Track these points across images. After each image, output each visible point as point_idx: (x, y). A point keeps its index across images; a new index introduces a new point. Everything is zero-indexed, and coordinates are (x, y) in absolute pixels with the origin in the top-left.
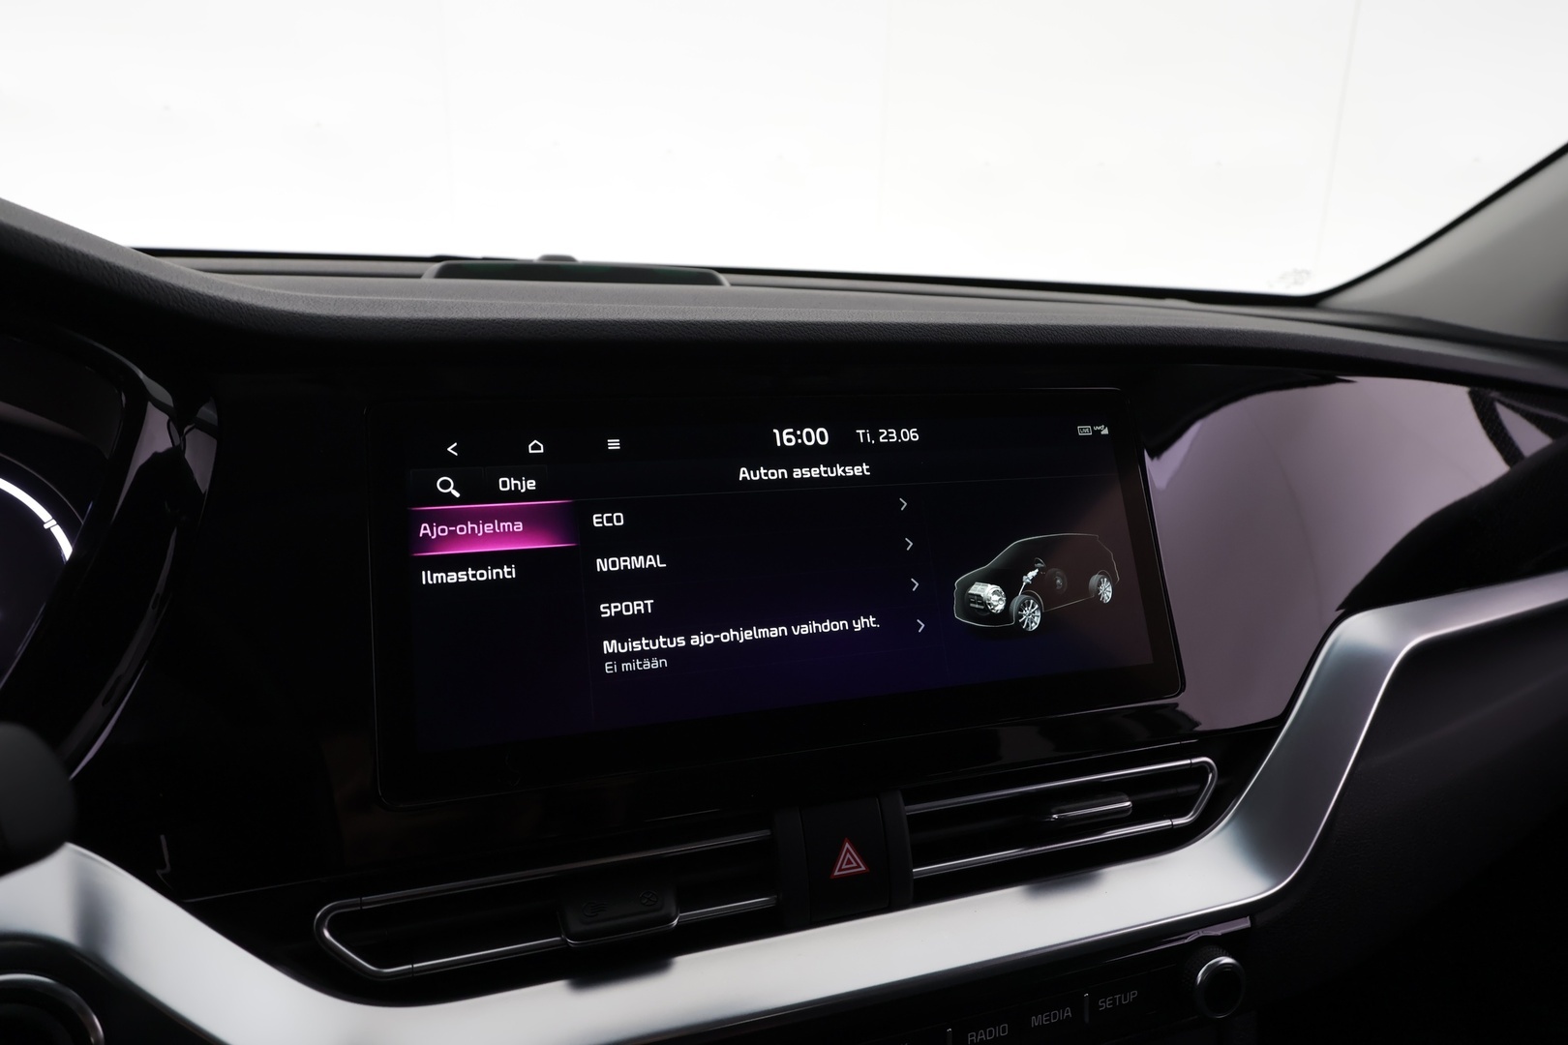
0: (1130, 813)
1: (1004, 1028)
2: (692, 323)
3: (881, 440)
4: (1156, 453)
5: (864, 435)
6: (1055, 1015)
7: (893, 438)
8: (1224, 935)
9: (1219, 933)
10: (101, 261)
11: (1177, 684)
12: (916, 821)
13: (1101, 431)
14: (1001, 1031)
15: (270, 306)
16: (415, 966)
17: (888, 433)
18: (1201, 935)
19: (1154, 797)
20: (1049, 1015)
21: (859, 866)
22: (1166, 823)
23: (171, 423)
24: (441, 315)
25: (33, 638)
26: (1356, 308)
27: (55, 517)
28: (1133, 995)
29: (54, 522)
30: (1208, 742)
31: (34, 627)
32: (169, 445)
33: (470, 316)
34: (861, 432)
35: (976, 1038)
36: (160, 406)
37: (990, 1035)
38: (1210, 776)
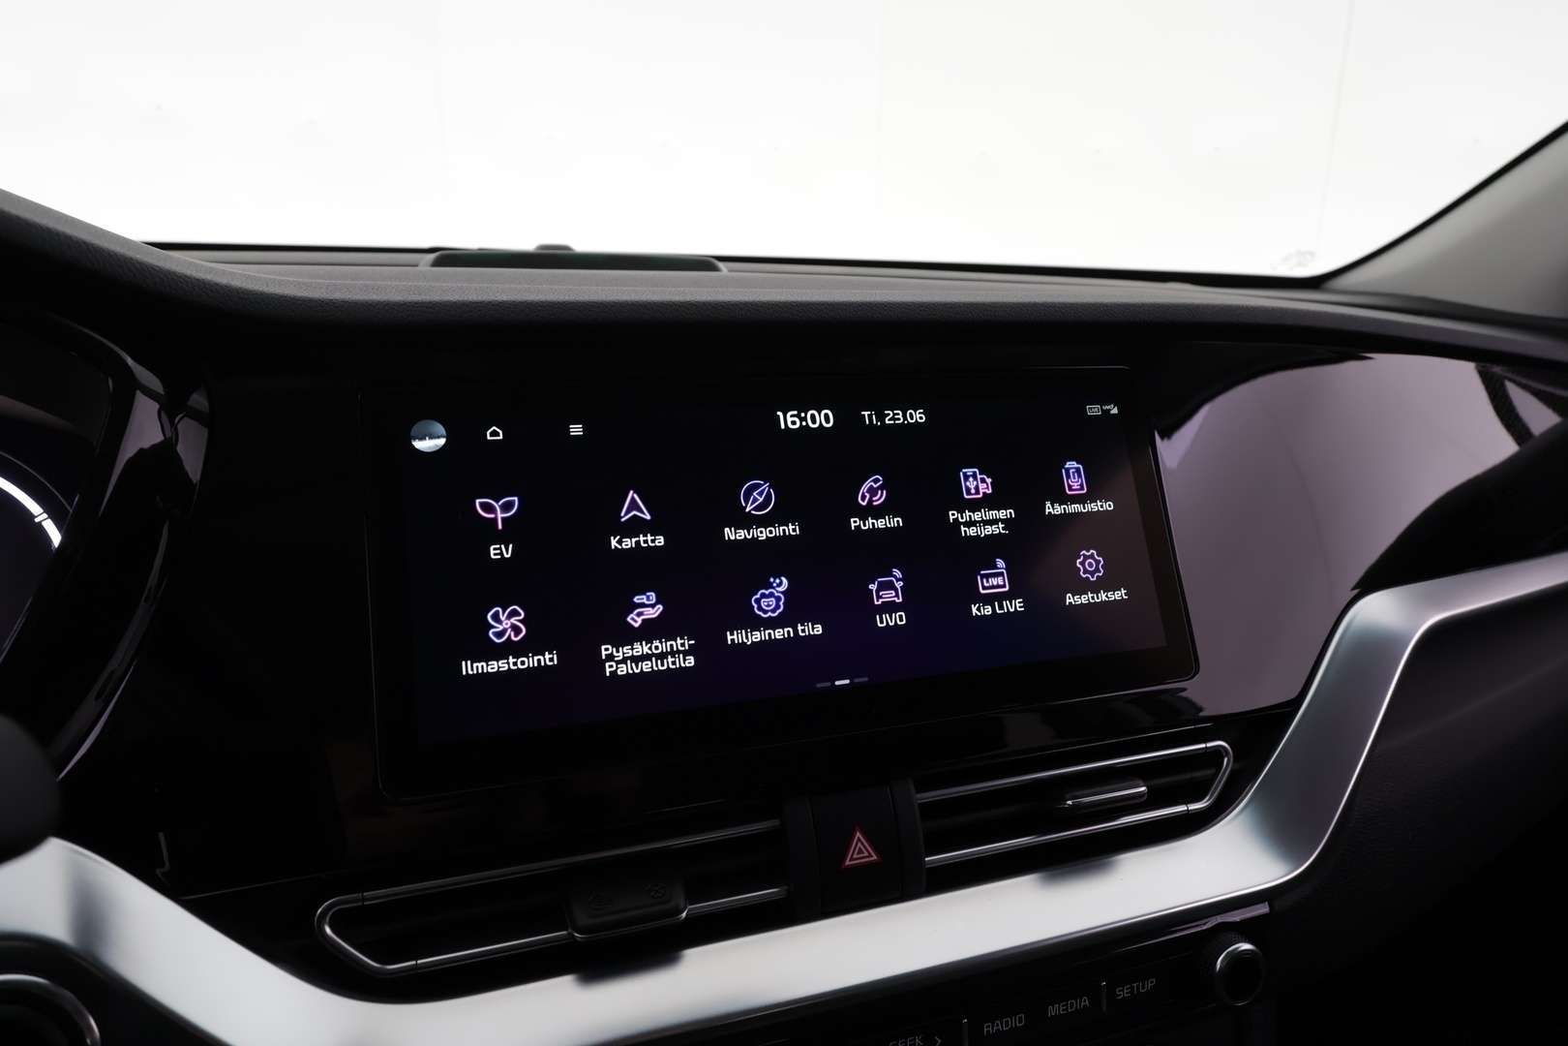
0: (1145, 798)
1: (1020, 1018)
3: (887, 422)
4: (1167, 434)
5: (870, 416)
6: (1072, 1004)
7: (899, 419)
8: (1243, 922)
9: (1238, 919)
10: (84, 242)
11: (1189, 665)
12: (928, 809)
13: (1110, 410)
14: (1018, 1021)
15: (260, 289)
16: (419, 962)
17: (894, 414)
18: (1220, 921)
19: (1169, 782)
20: (1067, 1005)
21: (870, 856)
22: (1182, 808)
23: (163, 413)
25: (19, 632)
26: (1361, 289)
27: (46, 511)
28: (1150, 983)
29: (45, 516)
30: (1220, 725)
31: (21, 621)
32: (158, 438)
33: (466, 298)
34: (866, 413)
35: (993, 1028)
36: (150, 394)
37: (1007, 1026)
38: (1226, 759)
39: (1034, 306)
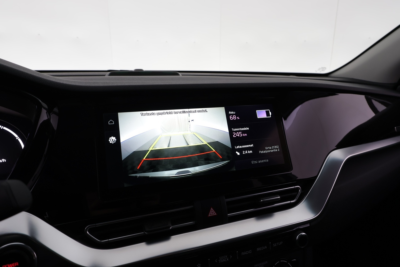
0: (280, 199)
1: (250, 251)
2: (171, 85)
6: (263, 248)
9: (302, 228)
10: (30, 74)
11: (291, 168)
12: (228, 203)
14: (250, 252)
16: (109, 240)
18: (298, 228)
19: (286, 196)
20: (261, 248)
21: (215, 214)
22: (289, 202)
23: (47, 113)
24: (111, 85)
26: (337, 76)
28: (281, 243)
29: (19, 138)
30: (299, 182)
32: (47, 118)
35: (244, 254)
36: (45, 108)
37: (247, 253)
38: (300, 190)
39: (252, 84)
